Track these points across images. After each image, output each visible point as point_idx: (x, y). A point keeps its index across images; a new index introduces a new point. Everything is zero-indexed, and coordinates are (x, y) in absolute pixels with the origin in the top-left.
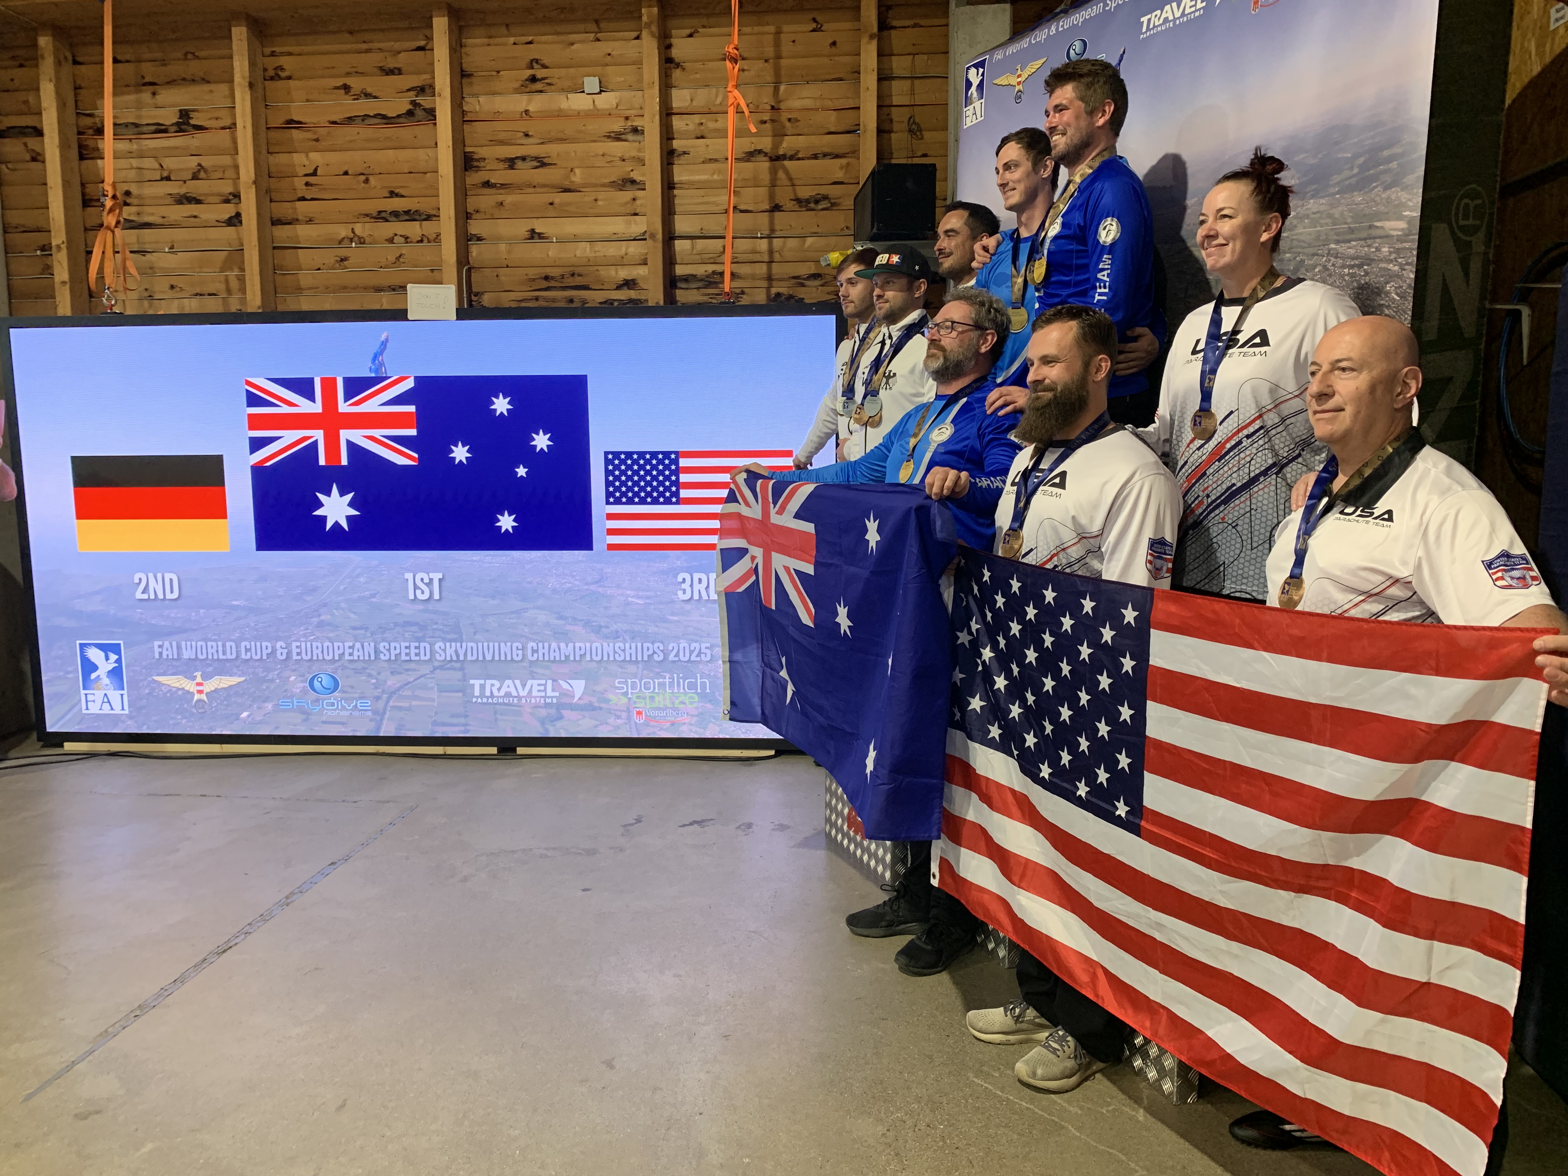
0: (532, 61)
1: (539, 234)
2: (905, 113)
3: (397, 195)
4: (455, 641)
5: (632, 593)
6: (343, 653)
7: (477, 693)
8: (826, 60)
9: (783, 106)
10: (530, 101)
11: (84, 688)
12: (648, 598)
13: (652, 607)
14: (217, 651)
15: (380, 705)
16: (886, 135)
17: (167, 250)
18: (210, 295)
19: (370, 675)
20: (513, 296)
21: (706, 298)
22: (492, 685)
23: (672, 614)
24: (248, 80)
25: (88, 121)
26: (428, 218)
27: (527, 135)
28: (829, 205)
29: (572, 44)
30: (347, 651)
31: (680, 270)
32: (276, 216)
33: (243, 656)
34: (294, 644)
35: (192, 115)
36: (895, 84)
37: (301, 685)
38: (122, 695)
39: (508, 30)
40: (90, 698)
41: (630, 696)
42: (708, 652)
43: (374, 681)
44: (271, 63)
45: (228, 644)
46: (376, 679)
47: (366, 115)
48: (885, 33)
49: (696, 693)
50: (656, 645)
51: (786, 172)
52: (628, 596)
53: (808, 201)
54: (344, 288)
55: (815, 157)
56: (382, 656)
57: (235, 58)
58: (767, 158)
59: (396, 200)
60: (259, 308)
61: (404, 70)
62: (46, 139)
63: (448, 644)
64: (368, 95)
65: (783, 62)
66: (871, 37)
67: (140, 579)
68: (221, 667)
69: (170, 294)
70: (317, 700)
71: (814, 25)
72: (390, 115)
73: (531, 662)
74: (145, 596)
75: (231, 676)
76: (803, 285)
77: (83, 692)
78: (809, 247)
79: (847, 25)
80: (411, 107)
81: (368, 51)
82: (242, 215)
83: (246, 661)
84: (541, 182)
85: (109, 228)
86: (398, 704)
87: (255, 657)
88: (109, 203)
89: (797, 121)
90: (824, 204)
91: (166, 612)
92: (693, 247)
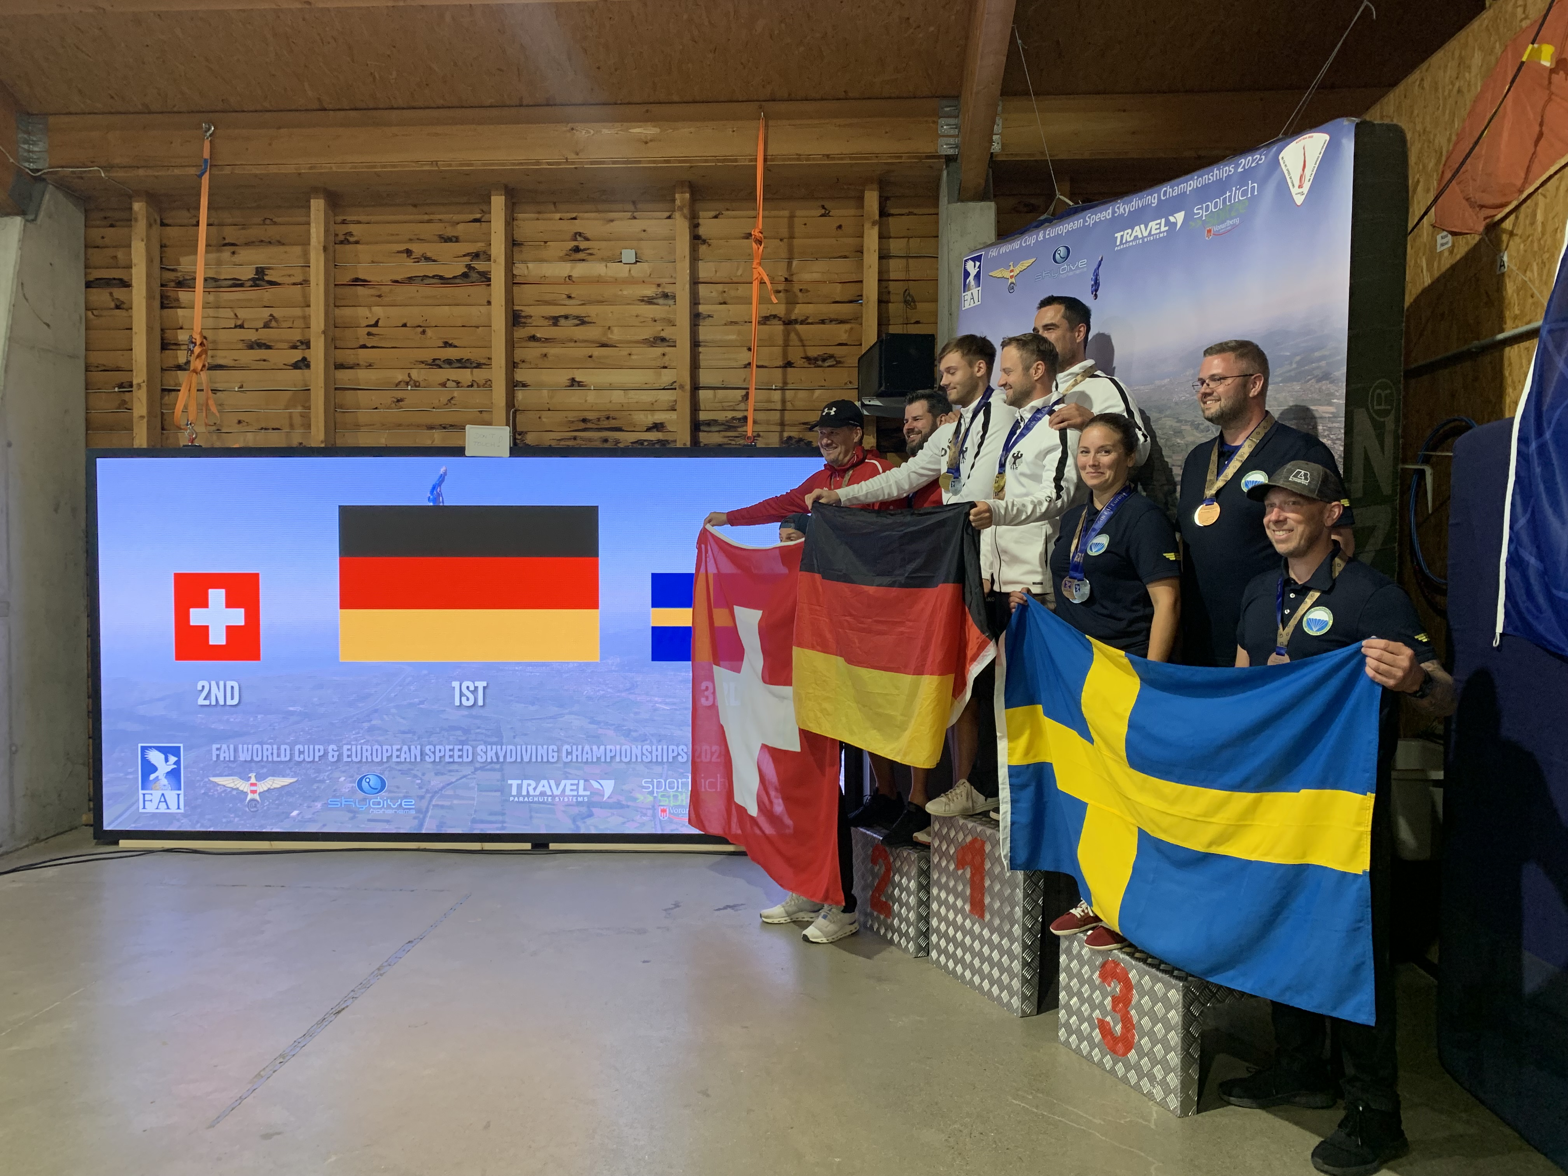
0: (576, 233)
1: (579, 382)
2: (901, 286)
3: (451, 345)
4: (496, 744)
5: (660, 700)
6: (391, 756)
7: (514, 792)
8: (832, 241)
9: (795, 278)
10: (573, 268)
11: (142, 789)
12: (674, 704)
13: (678, 712)
14: (272, 754)
15: (424, 804)
16: (884, 305)
17: (236, 390)
18: (273, 429)
19: (415, 776)
20: (552, 435)
21: (726, 440)
22: (529, 785)
24: (322, 244)
25: (171, 276)
26: (479, 366)
27: (569, 297)
28: (835, 363)
29: (612, 221)
30: (395, 753)
31: (703, 416)
32: (339, 361)
33: (297, 758)
34: (345, 747)
35: (267, 272)
36: (893, 262)
37: (350, 785)
38: (178, 795)
39: (555, 207)
40: (147, 797)
41: (655, 795)
43: (419, 781)
44: (342, 229)
45: (283, 747)
46: (421, 779)
47: (425, 276)
48: (885, 218)
50: (681, 747)
51: (798, 334)
52: (656, 702)
53: (816, 359)
54: (400, 425)
55: (823, 322)
56: (427, 758)
57: (313, 225)
58: (781, 323)
59: (451, 349)
60: (322, 442)
61: (461, 238)
62: (135, 291)
63: (489, 747)
64: (428, 259)
66: (874, 224)
67: (203, 687)
68: (276, 769)
69: (236, 428)
70: (364, 799)
71: (823, 211)
72: (447, 276)
73: (565, 763)
74: (207, 702)
75: (283, 776)
77: (141, 792)
78: (818, 397)
79: (852, 212)
80: (466, 270)
81: (429, 222)
82: (308, 359)
83: (299, 763)
84: (581, 338)
85: (195, 371)
86: (440, 803)
87: (307, 759)
88: (197, 350)
89: (807, 291)
90: (830, 362)
91: (226, 717)
92: (715, 396)
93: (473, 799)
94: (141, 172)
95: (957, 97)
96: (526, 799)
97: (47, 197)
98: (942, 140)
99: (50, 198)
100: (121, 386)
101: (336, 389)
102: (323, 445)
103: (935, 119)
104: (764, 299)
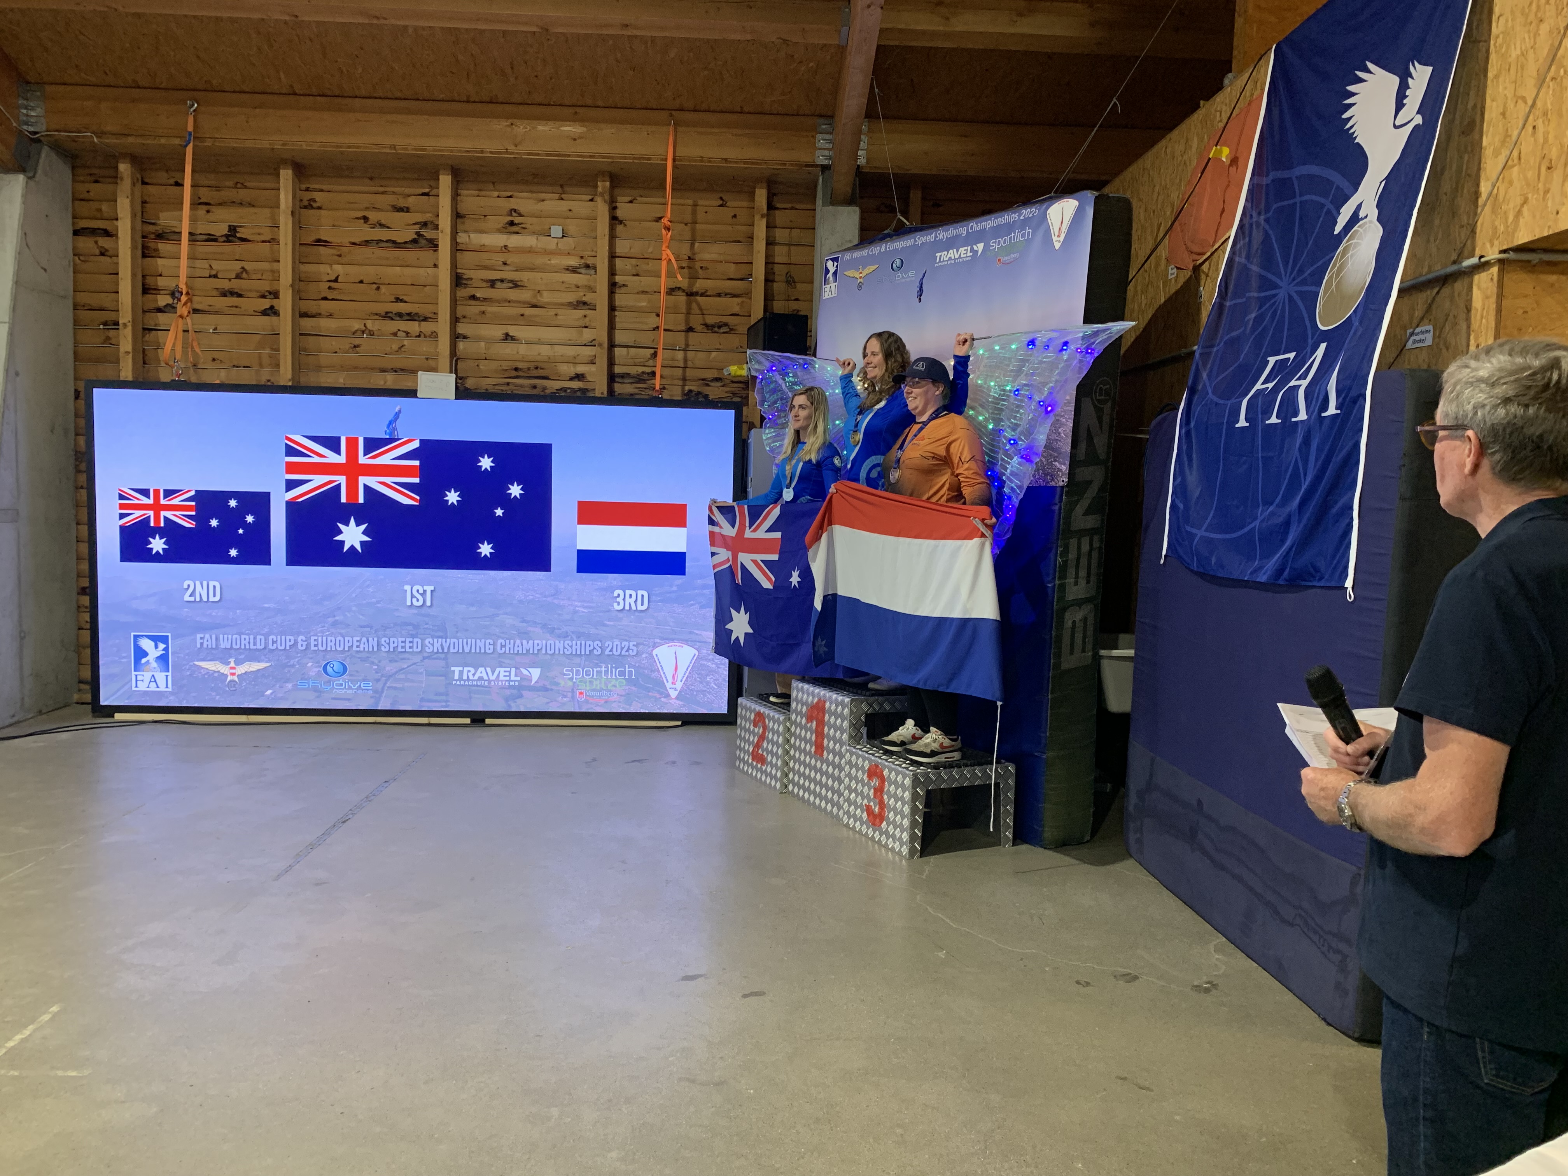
0: (511, 210)
1: (512, 337)
2: (784, 269)
3: (402, 301)
4: (442, 637)
5: (579, 604)
6: (353, 645)
7: (456, 677)
8: (729, 228)
9: (697, 257)
10: (508, 239)
11: (135, 671)
12: (592, 608)
13: (594, 615)
14: (249, 643)
15: (380, 686)
16: (770, 284)
17: (211, 331)
18: (244, 367)
19: (373, 663)
20: (488, 381)
21: (637, 391)
22: (469, 671)
23: (609, 620)
24: (290, 209)
25: (151, 228)
26: (426, 319)
27: (505, 264)
28: (728, 330)
29: (543, 200)
30: (356, 644)
31: (618, 370)
32: (303, 309)
33: (270, 647)
34: (313, 638)
35: (239, 230)
36: (776, 247)
37: (317, 670)
39: (494, 186)
40: (139, 678)
42: (635, 648)
43: (375, 667)
44: (308, 196)
45: (258, 637)
46: (377, 665)
47: (379, 240)
48: (772, 212)
50: (596, 643)
51: (698, 305)
52: (577, 606)
53: (713, 326)
54: (356, 368)
55: (719, 295)
56: (383, 648)
57: (282, 191)
58: (684, 294)
59: (402, 304)
60: (290, 380)
61: (412, 209)
62: (120, 242)
63: (435, 640)
64: (382, 225)
66: (762, 216)
67: (189, 586)
68: (252, 655)
69: (210, 365)
70: (329, 681)
71: (721, 202)
72: (399, 241)
73: (500, 654)
74: (192, 599)
76: (708, 385)
77: (134, 673)
78: (714, 358)
79: (745, 204)
80: (416, 236)
81: (383, 193)
82: (276, 308)
83: (272, 651)
84: (514, 299)
85: (181, 316)
86: (394, 685)
87: (279, 647)
88: (184, 298)
89: (707, 268)
90: (725, 329)
91: (209, 612)
92: (628, 354)
94: (130, 140)
95: (832, 117)
97: (43, 155)
98: (818, 153)
99: (46, 156)
100: (105, 324)
101: (301, 334)
102: (290, 384)
103: (813, 134)
104: (670, 274)
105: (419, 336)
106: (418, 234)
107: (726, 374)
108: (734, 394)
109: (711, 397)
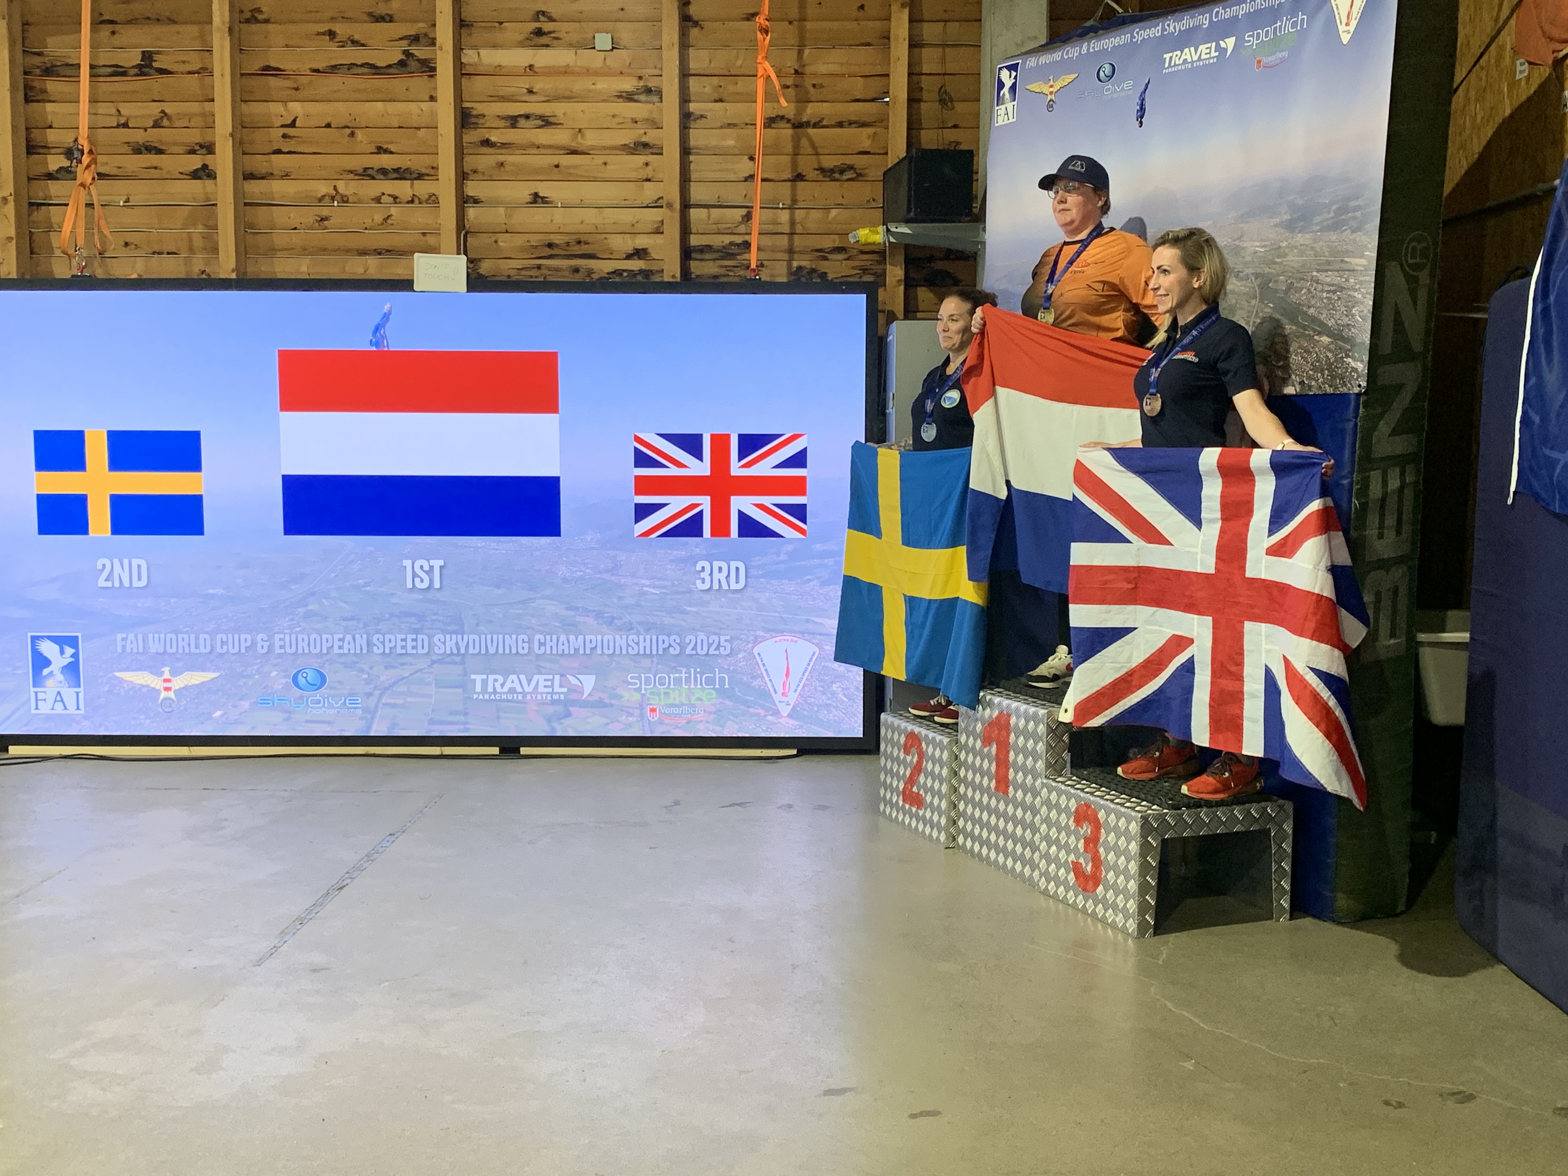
0: (538, 13)
1: (543, 198)
2: (936, 82)
3: (387, 151)
4: (456, 632)
5: (648, 582)
6: (332, 646)
7: (478, 688)
8: (853, 24)
9: (808, 70)
10: (535, 55)
11: (34, 686)
12: (665, 587)
13: (669, 597)
14: (189, 644)
15: (372, 702)
16: (915, 105)
17: (122, 204)
18: (168, 253)
19: (361, 670)
20: (511, 264)
21: (722, 271)
22: (496, 680)
23: (691, 605)
24: (228, 25)
25: (37, 60)
26: (420, 177)
27: (530, 92)
28: (855, 175)
30: (337, 644)
31: (695, 241)
32: (249, 169)
33: (219, 650)
34: (277, 637)
35: (155, 57)
36: (923, 50)
37: (284, 681)
38: (77, 693)
40: (40, 696)
41: (643, 692)
42: (728, 645)
43: (365, 676)
44: (248, 4)
45: (202, 637)
46: (368, 674)
47: (352, 64)
49: (714, 689)
50: (673, 637)
51: (811, 141)
52: (644, 585)
53: (832, 171)
54: (324, 250)
55: (840, 125)
56: (375, 648)
57: (215, 2)
58: (789, 125)
59: (385, 156)
60: (233, 271)
61: (395, 18)
63: (448, 636)
64: (354, 43)
65: (809, 25)
66: (903, 5)
67: (104, 565)
68: (195, 663)
69: (122, 252)
70: (301, 697)
72: (379, 65)
73: (538, 655)
74: (109, 584)
75: (203, 671)
76: (826, 259)
77: (33, 690)
78: (834, 218)
80: (404, 57)
82: (210, 168)
83: (221, 655)
84: (544, 143)
85: (83, 185)
86: (392, 701)
87: (231, 651)
88: (86, 159)
89: (822, 86)
90: (849, 175)
91: (132, 602)
92: (709, 217)
93: (430, 696)
96: (493, 697)
101: (246, 204)
102: (233, 276)
104: (770, 97)
105: (412, 202)
106: (407, 53)
107: (852, 240)
108: (864, 270)
109: (830, 277)
